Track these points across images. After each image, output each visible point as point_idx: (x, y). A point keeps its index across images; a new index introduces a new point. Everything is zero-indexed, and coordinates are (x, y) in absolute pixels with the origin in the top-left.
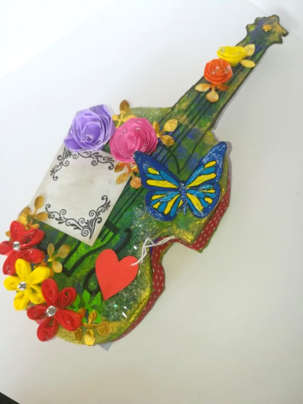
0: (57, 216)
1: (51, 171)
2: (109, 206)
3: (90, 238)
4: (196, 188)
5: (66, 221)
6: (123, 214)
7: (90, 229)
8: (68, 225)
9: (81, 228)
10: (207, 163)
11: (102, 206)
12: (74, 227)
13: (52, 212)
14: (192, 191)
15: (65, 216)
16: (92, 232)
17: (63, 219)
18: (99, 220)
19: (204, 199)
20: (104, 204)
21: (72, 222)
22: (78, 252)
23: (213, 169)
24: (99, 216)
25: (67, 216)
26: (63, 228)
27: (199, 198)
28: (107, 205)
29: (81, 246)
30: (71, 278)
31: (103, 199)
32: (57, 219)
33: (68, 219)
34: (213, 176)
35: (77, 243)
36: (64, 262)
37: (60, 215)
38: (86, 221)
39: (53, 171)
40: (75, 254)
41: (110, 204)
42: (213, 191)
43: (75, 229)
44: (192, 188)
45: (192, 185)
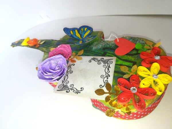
0: (106, 79)
1: (77, 94)
2: (94, 58)
3: (112, 59)
4: (81, 35)
5: (107, 73)
6: (97, 53)
7: (108, 61)
8: (109, 71)
9: (109, 65)
10: (71, 34)
11: (95, 61)
12: (109, 68)
13: (104, 82)
14: (83, 36)
15: (104, 75)
16: (109, 60)
17: (106, 75)
18: (102, 59)
19: (85, 31)
20: (94, 60)
21: (107, 70)
22: (122, 63)
23: (74, 31)
24: (100, 60)
25: (104, 74)
26: (112, 74)
27: (85, 33)
28: (94, 59)
29: (118, 63)
30: (136, 61)
31: (91, 62)
32: (108, 78)
33: (106, 73)
34: (76, 31)
35: (117, 66)
36: (130, 67)
37: (105, 78)
38: (104, 64)
39: (78, 92)
40: (123, 64)
41: (93, 58)
42: (82, 29)
43: (110, 68)
44: (81, 37)
45: (80, 37)
